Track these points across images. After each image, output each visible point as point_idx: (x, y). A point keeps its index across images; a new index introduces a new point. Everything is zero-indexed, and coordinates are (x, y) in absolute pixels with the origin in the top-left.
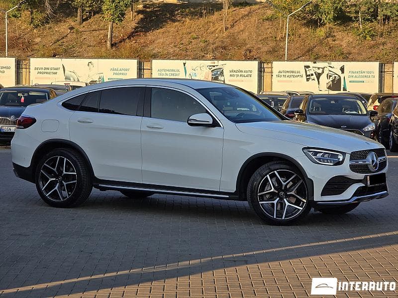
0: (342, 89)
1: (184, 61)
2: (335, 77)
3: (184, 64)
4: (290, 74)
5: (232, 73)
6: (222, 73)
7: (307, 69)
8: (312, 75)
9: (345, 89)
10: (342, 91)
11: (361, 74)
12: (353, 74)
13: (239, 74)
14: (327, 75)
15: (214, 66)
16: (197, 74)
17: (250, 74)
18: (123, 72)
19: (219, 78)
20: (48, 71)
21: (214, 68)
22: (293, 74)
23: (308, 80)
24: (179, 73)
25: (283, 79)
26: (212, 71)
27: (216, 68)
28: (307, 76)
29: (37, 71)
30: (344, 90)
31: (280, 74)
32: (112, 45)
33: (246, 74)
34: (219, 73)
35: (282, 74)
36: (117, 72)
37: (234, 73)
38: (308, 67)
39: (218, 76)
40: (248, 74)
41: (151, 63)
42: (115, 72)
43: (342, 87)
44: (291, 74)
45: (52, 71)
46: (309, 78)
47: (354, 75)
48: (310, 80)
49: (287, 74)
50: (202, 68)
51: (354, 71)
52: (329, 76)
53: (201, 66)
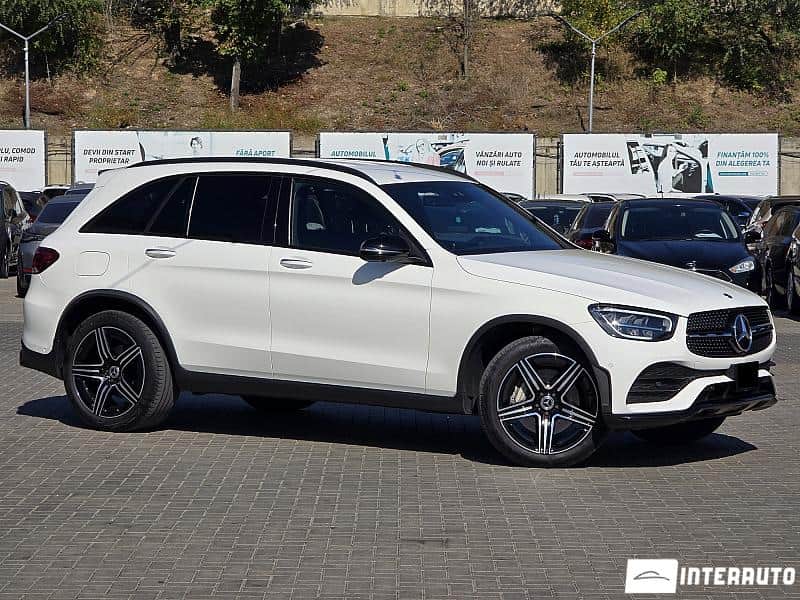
0: (704, 189)
1: (385, 135)
2: (690, 164)
3: (385, 140)
4: (597, 159)
5: (482, 159)
6: (461, 157)
7: (633, 150)
8: (643, 160)
9: (709, 189)
10: (703, 193)
11: (741, 159)
12: (725, 159)
13: (497, 159)
14: (674, 160)
15: (445, 145)
17: (517, 159)
19: (456, 167)
20: (110, 156)
21: (444, 149)
22: (603, 159)
23: (634, 171)
25: (584, 168)
26: (440, 154)
27: (448, 147)
28: (632, 162)
29: (88, 157)
30: (707, 192)
31: (579, 159)
33: (509, 160)
34: (454, 158)
35: (583, 159)
37: (486, 159)
38: (635, 144)
39: (452, 165)
40: (513, 159)
41: (318, 140)
43: (704, 184)
44: (601, 159)
45: (119, 156)
46: (637, 168)
47: (728, 159)
48: (640, 171)
49: (593, 159)
50: (419, 149)
51: (727, 151)
52: (676, 163)
53: (419, 144)
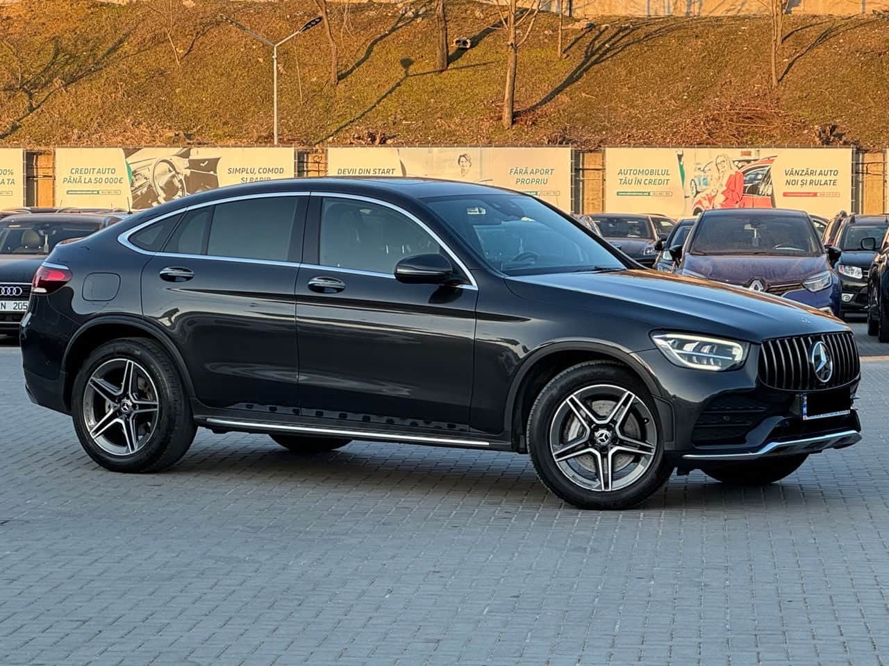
1: (679, 151)
3: (680, 157)
5: (791, 178)
6: (767, 177)
13: (809, 178)
15: (749, 162)
16: (709, 179)
17: (833, 178)
18: (538, 176)
19: (761, 188)
21: (748, 166)
24: (668, 177)
26: (744, 173)
27: (753, 164)
32: (515, 116)
33: (823, 178)
34: (760, 177)
36: (526, 177)
37: (796, 177)
39: (758, 184)
40: (828, 178)
41: (603, 157)
42: (521, 177)
50: (719, 166)
53: (719, 161)
